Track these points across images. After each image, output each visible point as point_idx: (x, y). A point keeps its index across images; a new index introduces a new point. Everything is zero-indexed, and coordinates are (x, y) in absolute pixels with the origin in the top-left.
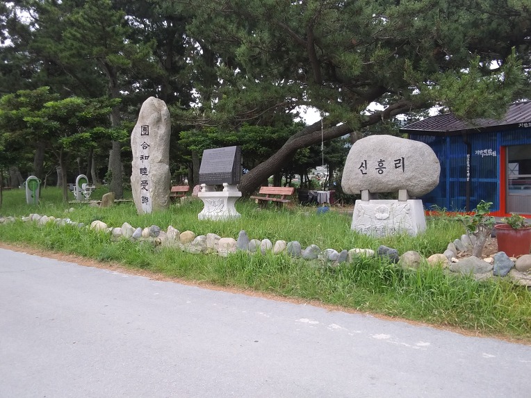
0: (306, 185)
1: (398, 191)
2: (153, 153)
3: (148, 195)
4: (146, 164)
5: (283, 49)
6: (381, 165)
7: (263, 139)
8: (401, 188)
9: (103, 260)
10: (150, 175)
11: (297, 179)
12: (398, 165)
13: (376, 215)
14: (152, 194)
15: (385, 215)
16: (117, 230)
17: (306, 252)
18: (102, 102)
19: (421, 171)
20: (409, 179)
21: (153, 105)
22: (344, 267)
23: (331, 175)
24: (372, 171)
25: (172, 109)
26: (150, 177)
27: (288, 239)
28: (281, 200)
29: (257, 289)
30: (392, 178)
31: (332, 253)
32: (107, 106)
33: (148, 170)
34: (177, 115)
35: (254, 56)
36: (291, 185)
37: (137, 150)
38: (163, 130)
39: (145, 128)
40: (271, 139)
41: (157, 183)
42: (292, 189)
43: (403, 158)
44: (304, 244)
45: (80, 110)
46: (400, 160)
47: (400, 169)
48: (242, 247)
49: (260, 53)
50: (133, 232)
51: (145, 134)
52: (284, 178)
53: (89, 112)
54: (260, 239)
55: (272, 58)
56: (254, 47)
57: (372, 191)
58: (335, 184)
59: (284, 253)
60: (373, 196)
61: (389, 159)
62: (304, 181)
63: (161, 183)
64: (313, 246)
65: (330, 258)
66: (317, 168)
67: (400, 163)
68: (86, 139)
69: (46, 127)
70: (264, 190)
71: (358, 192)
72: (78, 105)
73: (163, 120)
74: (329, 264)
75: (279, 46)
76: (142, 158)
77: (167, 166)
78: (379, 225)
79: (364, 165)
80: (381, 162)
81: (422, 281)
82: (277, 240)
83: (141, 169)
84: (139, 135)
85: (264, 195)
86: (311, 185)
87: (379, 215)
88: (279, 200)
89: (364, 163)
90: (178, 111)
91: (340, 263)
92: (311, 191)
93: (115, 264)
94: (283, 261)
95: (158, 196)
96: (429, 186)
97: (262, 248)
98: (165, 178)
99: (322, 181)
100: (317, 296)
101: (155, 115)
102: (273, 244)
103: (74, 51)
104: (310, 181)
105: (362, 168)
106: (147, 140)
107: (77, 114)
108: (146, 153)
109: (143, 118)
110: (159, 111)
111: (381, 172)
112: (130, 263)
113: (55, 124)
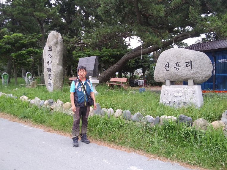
0: (133, 77)
1: (188, 80)
2: (54, 60)
3: (52, 82)
4: (50, 66)
5: (122, 7)
6: (177, 65)
7: (113, 55)
8: (190, 79)
9: (22, 118)
10: (52, 71)
11: (129, 75)
12: (188, 65)
13: (175, 94)
14: (53, 81)
15: (180, 94)
16: (32, 101)
17: (134, 117)
18: (33, 36)
19: (202, 69)
20: (194, 74)
21: (54, 35)
22: (157, 127)
23: (144, 73)
24: (172, 69)
25: (64, 38)
26: (52, 73)
27: (124, 109)
28: (121, 84)
29: (104, 140)
30: (184, 73)
31: (150, 118)
32: (35, 38)
33: (51, 69)
34: (67, 41)
35: (107, 11)
36: (126, 77)
37: (46, 59)
38: (59, 48)
39: (50, 47)
40: (116, 55)
41: (56, 76)
42: (126, 79)
43: (191, 61)
44: (133, 112)
45: (21, 39)
46: (189, 62)
47: (189, 68)
48: (96, 113)
49: (109, 9)
50: (40, 102)
51: (50, 50)
52: (123, 74)
53: (26, 41)
54: (108, 108)
55: (116, 12)
56: (106, 5)
57: (172, 80)
58: (146, 76)
59: (121, 117)
60: (173, 83)
61: (183, 62)
62: (132, 75)
63: (58, 76)
64: (138, 113)
65: (149, 121)
66: (138, 69)
67: (189, 64)
68: (24, 54)
69: (4, 48)
70: (112, 79)
71: (163, 81)
72: (20, 37)
73: (59, 43)
74: (148, 125)
75: (120, 5)
76: (48, 63)
77: (61, 67)
78: (176, 100)
79: (167, 65)
80: (178, 63)
81: (210, 140)
82: (117, 109)
83: (48, 69)
84: (47, 51)
85: (113, 82)
86: (135, 77)
87: (176, 94)
88: (119, 84)
89: (167, 64)
90: (67, 38)
91: (155, 124)
92: (135, 80)
93: (28, 120)
94: (120, 123)
95: (57, 82)
96: (206, 77)
97: (108, 114)
98: (60, 73)
99: (140, 75)
100: (141, 147)
101: (55, 40)
102: (115, 111)
103: (20, 11)
104: (135, 75)
105: (166, 67)
106: (51, 53)
107: (20, 41)
108: (50, 60)
109: (49, 42)
110: (57, 38)
111: (177, 69)
112: (35, 120)
113: (9, 46)
